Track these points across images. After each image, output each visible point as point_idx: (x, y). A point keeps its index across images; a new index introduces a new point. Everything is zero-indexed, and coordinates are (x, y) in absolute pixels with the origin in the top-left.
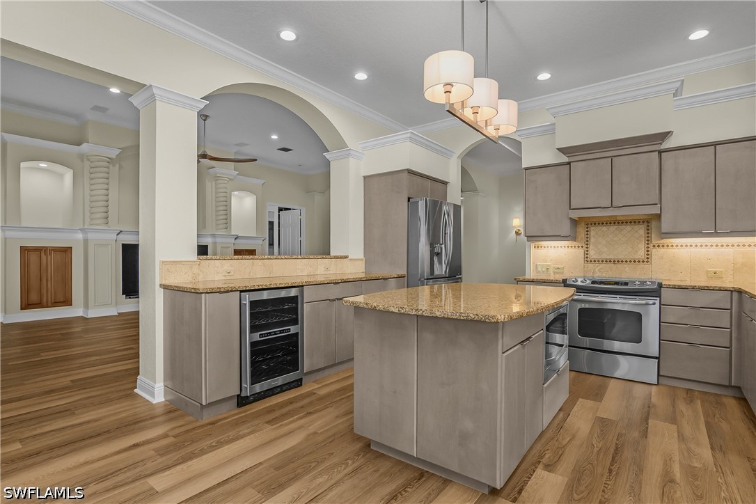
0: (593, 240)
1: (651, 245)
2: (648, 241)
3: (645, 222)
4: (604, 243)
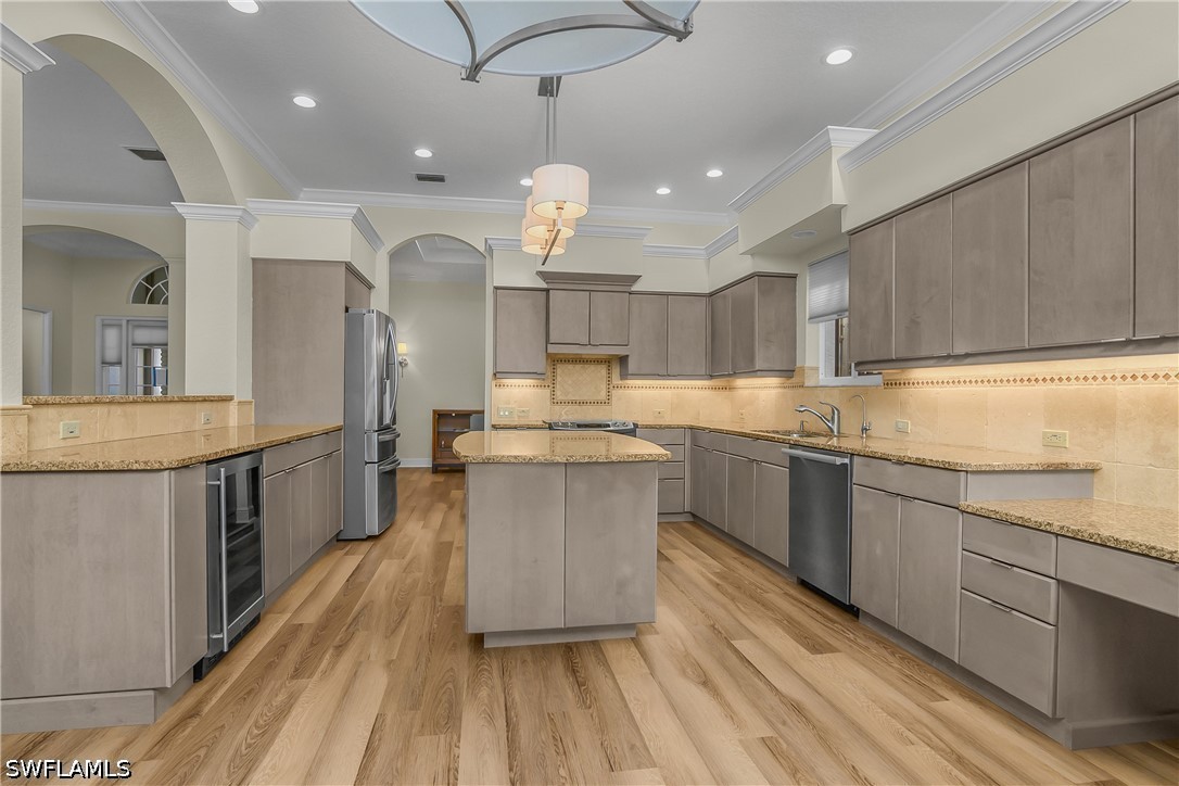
0: (559, 379)
1: (611, 387)
2: (609, 381)
3: (607, 361)
4: (570, 382)
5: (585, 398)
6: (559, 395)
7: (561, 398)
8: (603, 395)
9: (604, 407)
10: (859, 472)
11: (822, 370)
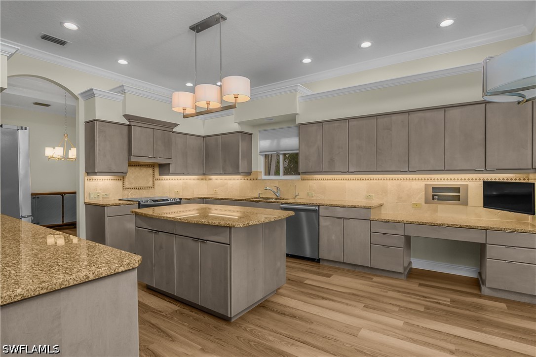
1: (155, 179)
2: (154, 176)
3: (152, 166)
4: (133, 177)
5: (142, 186)
6: (127, 184)
7: (128, 186)
8: (150, 184)
9: (151, 190)
10: (322, 212)
11: (263, 173)
